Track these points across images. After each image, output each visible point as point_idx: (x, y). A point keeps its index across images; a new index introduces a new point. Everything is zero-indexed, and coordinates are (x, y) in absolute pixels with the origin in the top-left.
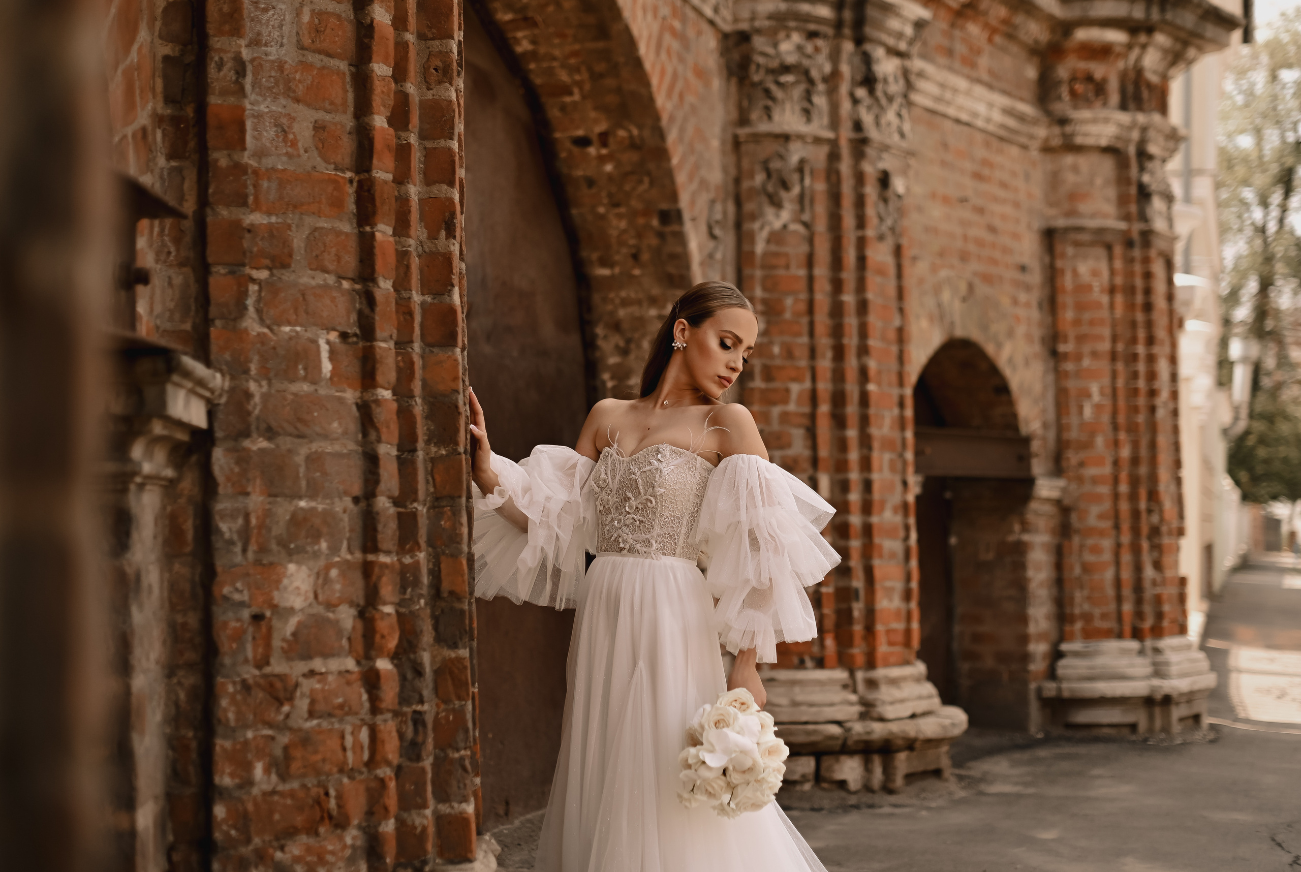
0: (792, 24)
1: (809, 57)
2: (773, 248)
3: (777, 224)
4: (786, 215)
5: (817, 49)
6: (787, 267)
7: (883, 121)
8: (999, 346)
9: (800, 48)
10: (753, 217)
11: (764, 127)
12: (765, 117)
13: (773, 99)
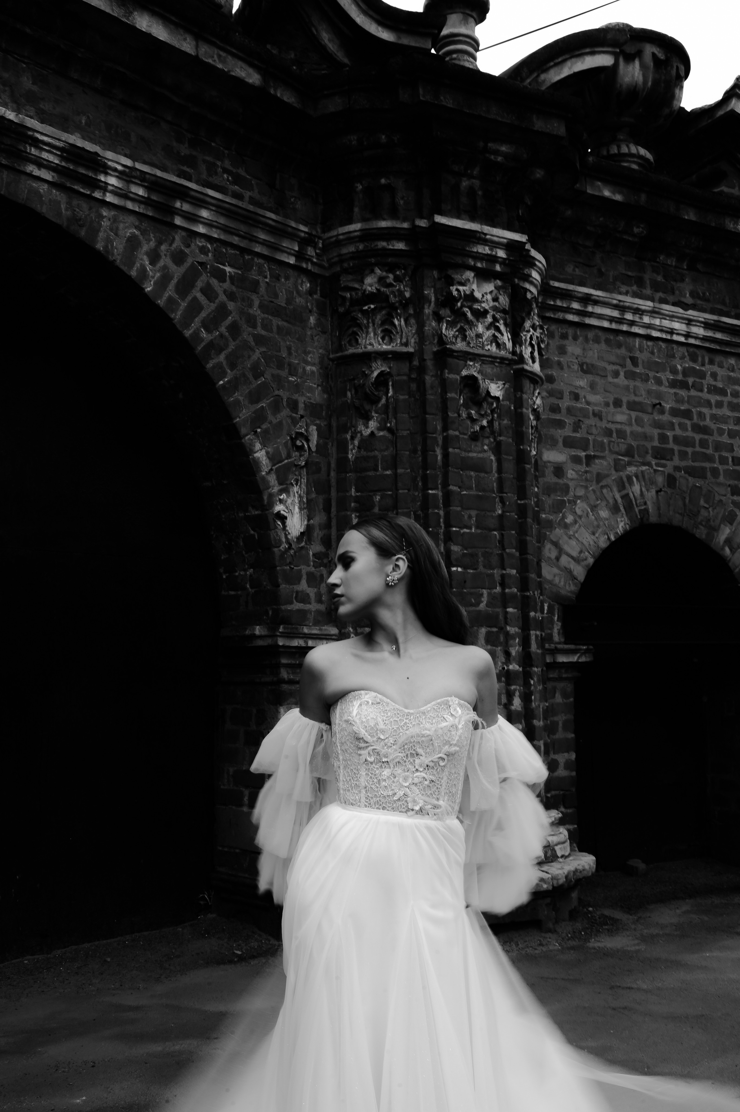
0: (373, 260)
1: (390, 285)
2: (363, 453)
3: (367, 432)
4: (373, 424)
5: (397, 279)
6: (376, 469)
7: (470, 333)
8: (714, 530)
9: (381, 280)
10: (343, 429)
11: (351, 351)
12: (353, 342)
13: (360, 326)
